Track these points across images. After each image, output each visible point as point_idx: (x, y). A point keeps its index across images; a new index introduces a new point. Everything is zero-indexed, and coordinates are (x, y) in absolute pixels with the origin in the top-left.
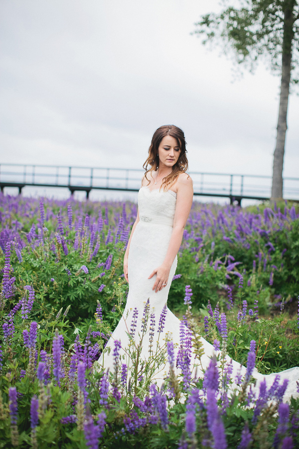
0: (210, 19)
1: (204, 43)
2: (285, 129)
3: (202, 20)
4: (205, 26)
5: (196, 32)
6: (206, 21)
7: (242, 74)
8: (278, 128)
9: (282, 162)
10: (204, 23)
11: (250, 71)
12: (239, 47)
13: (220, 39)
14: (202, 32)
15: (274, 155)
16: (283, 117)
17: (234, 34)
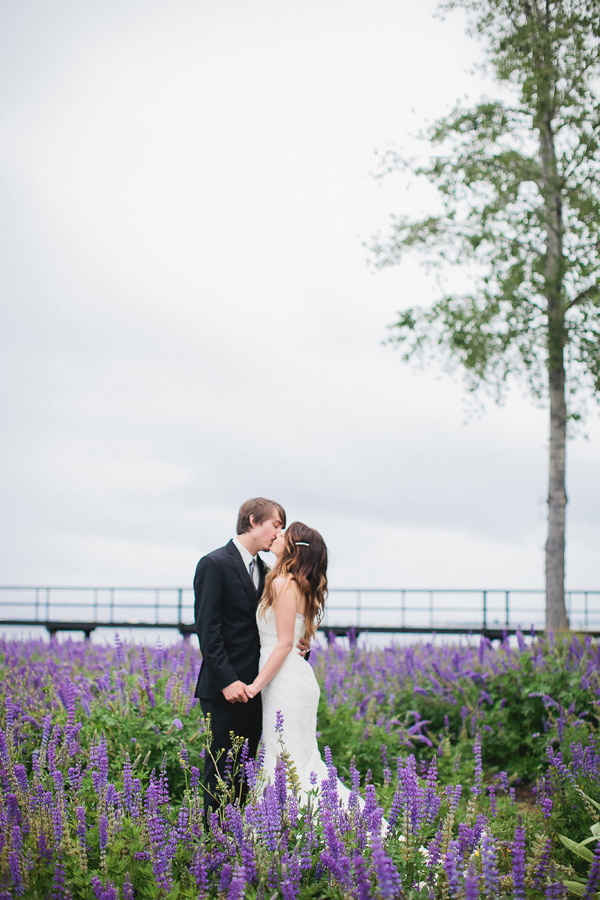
0: (414, 317)
1: (407, 357)
2: (563, 502)
3: (400, 319)
4: (406, 329)
5: (391, 340)
6: (407, 321)
7: (482, 406)
8: (550, 500)
9: (561, 563)
10: (403, 324)
11: (497, 401)
12: (470, 362)
13: (437, 349)
14: (402, 339)
15: (546, 549)
16: (558, 480)
17: (459, 341)
